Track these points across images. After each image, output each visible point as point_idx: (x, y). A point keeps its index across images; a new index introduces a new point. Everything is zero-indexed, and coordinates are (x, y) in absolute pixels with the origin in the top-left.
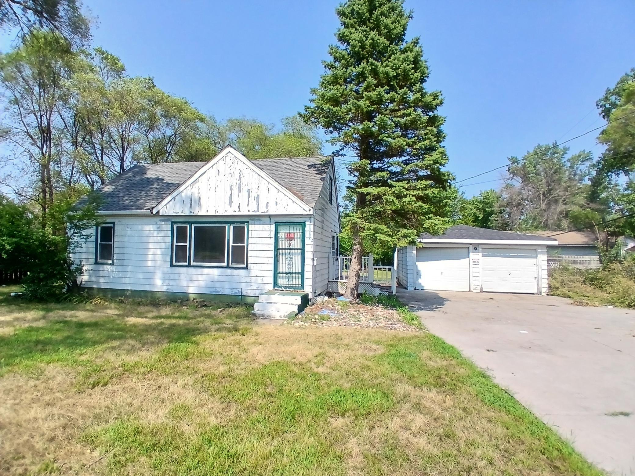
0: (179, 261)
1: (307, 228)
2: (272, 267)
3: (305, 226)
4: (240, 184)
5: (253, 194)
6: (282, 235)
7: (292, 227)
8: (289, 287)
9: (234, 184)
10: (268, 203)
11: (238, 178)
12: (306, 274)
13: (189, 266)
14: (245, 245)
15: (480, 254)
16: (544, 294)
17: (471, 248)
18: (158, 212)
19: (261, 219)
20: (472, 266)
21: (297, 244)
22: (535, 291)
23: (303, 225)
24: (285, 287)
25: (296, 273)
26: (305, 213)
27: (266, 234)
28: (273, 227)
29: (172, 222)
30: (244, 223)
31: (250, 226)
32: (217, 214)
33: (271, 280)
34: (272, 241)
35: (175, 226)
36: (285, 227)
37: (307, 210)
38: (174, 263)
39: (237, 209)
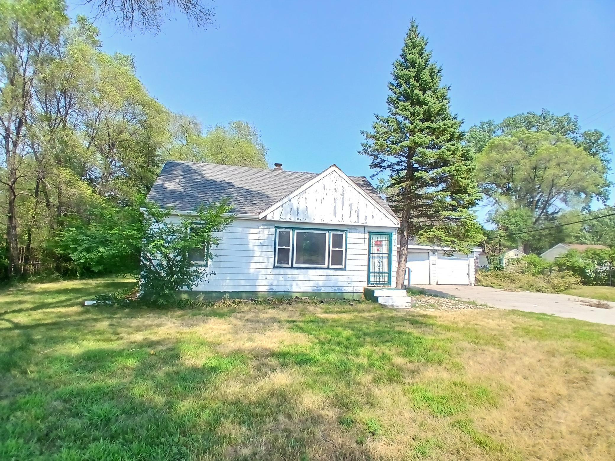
0: (281, 263)
1: (393, 238)
2: (366, 268)
3: (392, 236)
4: (343, 199)
5: (354, 208)
6: (372, 242)
7: (382, 236)
8: (379, 284)
9: (338, 198)
10: (366, 216)
11: (342, 193)
12: (392, 272)
13: (292, 267)
14: (344, 249)
15: (437, 257)
16: (473, 285)
17: (431, 253)
18: (265, 217)
19: (357, 228)
20: (431, 266)
21: (385, 249)
22: (467, 283)
23: (390, 235)
24: (376, 284)
25: (385, 273)
26: (394, 226)
27: (362, 241)
28: (367, 236)
29: (275, 227)
30: (343, 231)
31: (348, 234)
32: (323, 222)
33: (366, 279)
34: (367, 247)
35: (278, 231)
36: (377, 236)
37: (396, 224)
38: (276, 265)
39: (341, 220)
